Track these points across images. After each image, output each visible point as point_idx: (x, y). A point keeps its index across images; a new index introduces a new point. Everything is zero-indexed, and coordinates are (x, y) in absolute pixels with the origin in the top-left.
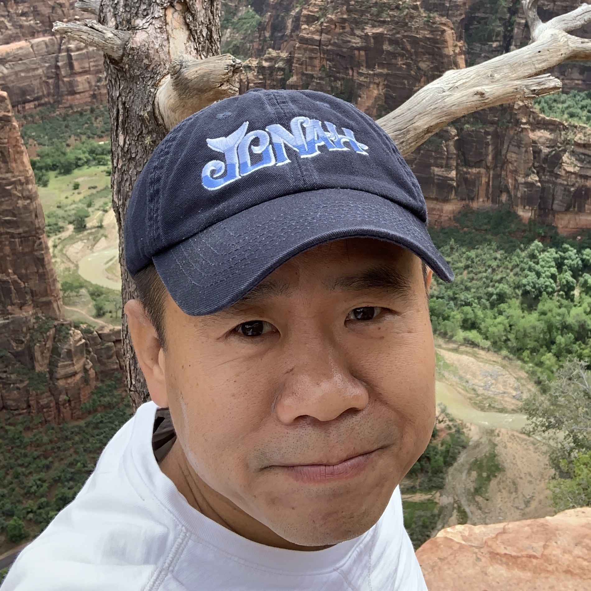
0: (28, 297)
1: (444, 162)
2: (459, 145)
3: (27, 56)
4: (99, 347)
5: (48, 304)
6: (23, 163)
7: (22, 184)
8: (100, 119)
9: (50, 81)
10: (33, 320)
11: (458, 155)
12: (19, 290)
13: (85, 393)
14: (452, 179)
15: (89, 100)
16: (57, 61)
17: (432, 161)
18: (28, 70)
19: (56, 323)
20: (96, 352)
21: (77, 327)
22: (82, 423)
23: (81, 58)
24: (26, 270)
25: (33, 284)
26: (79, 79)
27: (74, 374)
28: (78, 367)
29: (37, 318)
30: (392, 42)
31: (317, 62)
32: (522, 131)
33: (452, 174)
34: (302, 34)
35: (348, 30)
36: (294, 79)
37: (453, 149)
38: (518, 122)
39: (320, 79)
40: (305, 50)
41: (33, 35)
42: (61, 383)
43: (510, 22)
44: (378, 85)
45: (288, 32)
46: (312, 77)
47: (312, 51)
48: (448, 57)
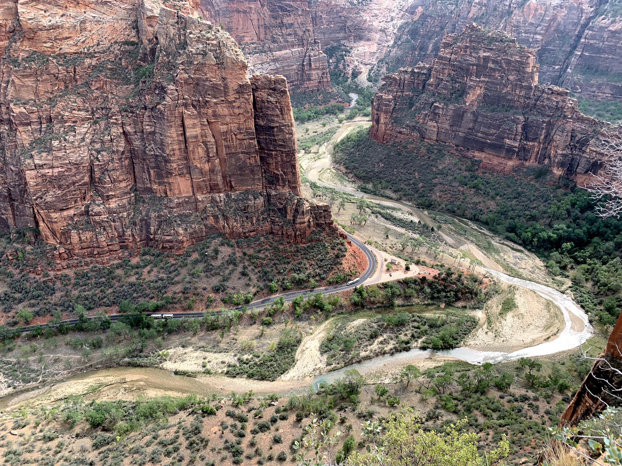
0: (287, 183)
1: (513, 137)
2: (524, 127)
3: (289, 58)
4: (316, 212)
5: (295, 188)
6: (290, 115)
7: (289, 126)
8: (322, 95)
9: (299, 72)
10: (288, 195)
11: (522, 134)
12: (283, 179)
13: (308, 232)
14: (516, 148)
15: (317, 84)
16: (303, 62)
17: (506, 136)
18: (289, 66)
19: (298, 197)
20: (315, 214)
21: (307, 201)
22: (305, 245)
23: (315, 61)
24: (287, 169)
25: (290, 177)
26: (314, 72)
27: (304, 223)
28: (306, 220)
29: (290, 194)
30: (494, 62)
31: (446, 71)
32: (567, 123)
33: (517, 144)
34: (441, 54)
35: (468, 53)
36: (432, 80)
37: (520, 130)
38: (565, 117)
39: (447, 81)
40: (441, 63)
41: (293, 46)
42: (298, 226)
43: (571, 53)
44: (481, 87)
45: (428, 52)
46: (442, 80)
47: (444, 64)
48: (528, 73)
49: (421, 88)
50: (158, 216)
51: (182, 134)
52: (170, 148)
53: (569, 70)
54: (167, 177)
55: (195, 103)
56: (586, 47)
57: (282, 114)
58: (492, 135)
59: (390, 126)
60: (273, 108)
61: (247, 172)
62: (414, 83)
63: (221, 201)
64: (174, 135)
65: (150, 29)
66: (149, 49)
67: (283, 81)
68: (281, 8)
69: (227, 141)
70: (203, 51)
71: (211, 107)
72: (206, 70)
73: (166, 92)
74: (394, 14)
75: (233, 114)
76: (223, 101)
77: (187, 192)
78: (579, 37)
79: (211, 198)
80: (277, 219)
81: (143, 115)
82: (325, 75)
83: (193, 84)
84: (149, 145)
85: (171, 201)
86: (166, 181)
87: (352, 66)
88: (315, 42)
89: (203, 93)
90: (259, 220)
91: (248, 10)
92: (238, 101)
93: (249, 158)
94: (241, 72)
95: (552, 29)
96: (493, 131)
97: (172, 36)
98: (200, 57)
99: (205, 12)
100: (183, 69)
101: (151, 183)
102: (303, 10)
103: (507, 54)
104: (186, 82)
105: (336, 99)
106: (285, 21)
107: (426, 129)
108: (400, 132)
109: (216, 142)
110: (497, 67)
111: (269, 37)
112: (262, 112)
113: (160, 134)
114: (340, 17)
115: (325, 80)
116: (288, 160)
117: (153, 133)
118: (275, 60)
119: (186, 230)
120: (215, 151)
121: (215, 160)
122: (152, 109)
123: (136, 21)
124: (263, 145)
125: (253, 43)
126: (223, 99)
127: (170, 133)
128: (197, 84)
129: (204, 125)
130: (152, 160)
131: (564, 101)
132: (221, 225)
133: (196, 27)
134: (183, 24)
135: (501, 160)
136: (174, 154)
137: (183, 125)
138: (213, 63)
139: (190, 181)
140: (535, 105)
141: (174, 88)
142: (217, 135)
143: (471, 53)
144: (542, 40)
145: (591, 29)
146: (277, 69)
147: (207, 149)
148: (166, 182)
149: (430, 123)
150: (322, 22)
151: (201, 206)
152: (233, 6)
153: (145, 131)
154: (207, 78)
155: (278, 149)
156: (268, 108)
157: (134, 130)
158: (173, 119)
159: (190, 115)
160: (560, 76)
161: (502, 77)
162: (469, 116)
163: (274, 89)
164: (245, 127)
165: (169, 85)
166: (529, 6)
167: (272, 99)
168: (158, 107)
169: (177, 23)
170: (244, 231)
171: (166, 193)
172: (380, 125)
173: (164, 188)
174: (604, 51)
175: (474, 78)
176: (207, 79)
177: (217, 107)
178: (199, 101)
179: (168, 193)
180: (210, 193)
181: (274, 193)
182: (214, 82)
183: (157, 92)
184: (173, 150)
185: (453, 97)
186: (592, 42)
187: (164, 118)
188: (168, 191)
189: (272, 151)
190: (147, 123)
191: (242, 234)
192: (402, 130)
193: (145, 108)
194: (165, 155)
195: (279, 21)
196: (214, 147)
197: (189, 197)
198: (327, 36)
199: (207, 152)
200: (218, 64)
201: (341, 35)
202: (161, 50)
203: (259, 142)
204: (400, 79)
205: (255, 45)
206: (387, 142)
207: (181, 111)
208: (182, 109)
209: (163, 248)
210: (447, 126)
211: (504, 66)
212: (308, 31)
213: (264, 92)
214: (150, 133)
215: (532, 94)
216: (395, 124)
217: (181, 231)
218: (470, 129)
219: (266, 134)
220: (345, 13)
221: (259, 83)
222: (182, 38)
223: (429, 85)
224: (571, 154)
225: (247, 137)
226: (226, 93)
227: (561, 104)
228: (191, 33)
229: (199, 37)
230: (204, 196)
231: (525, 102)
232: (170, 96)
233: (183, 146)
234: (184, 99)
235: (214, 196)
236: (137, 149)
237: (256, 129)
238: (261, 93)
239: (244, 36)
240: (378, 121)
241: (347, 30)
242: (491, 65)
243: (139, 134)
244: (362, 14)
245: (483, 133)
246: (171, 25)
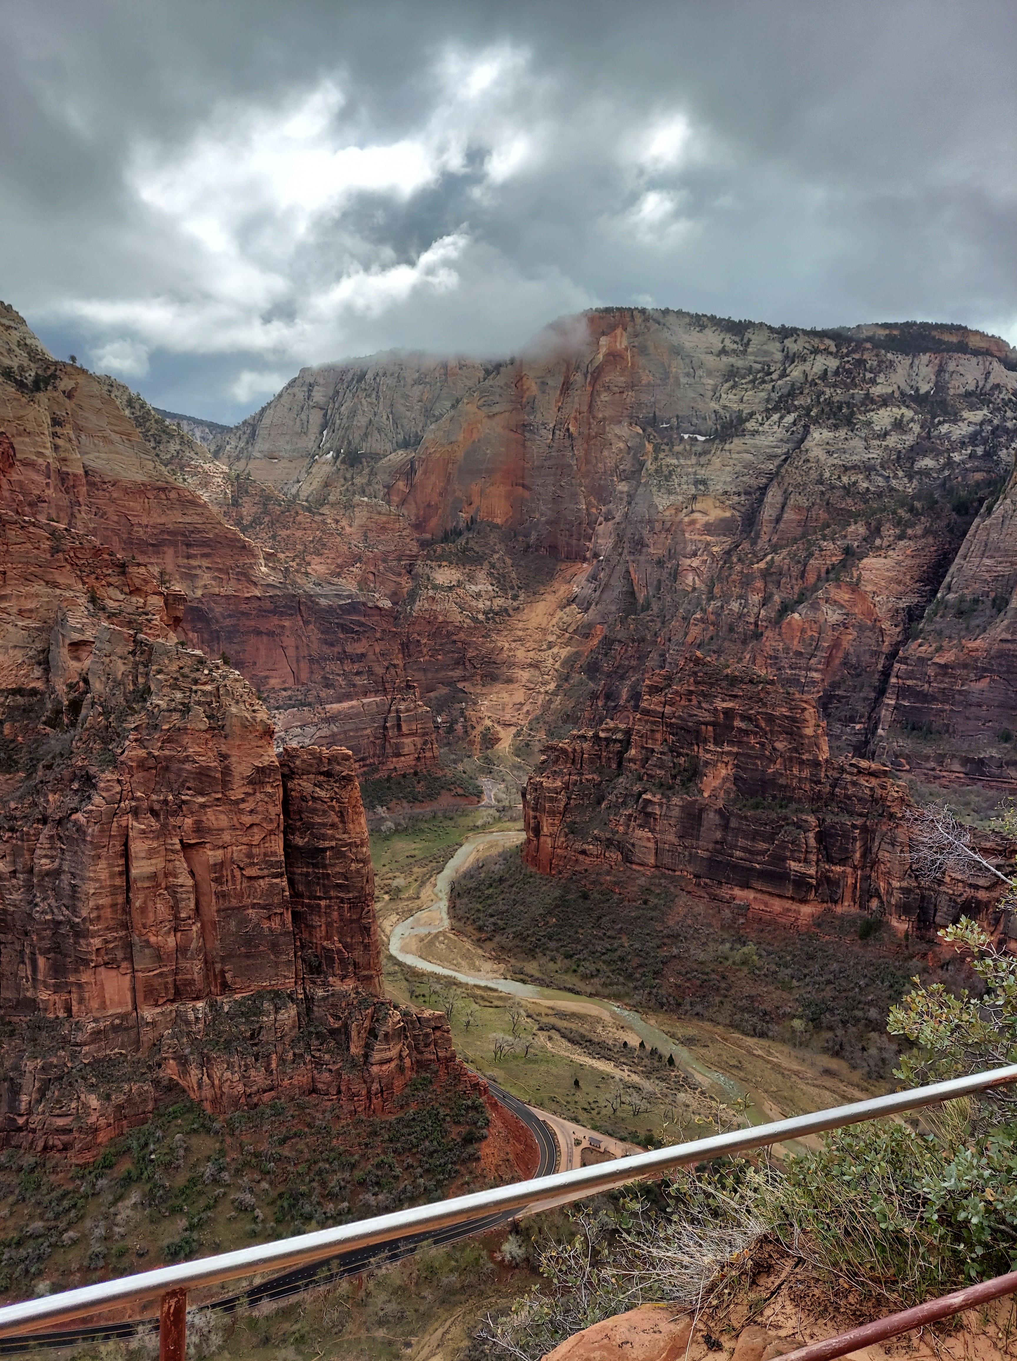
0: (351, 969)
1: (802, 856)
2: (820, 837)
3: (357, 715)
4: (416, 1032)
5: (370, 978)
6: (360, 824)
7: (357, 846)
8: (423, 783)
9: (377, 742)
10: (353, 995)
11: (819, 850)
12: (342, 960)
13: (399, 1084)
14: (811, 877)
15: (413, 763)
16: (385, 722)
17: (788, 854)
18: (357, 730)
19: (375, 1000)
20: (414, 1038)
21: (396, 1007)
22: (391, 1118)
23: (409, 720)
24: (352, 938)
25: (358, 954)
26: (405, 741)
27: (390, 1060)
28: (393, 1053)
29: (357, 993)
30: (745, 718)
31: (658, 736)
32: (897, 827)
33: (812, 871)
34: (644, 705)
35: (694, 702)
36: (633, 752)
37: (812, 842)
38: (892, 816)
39: (662, 753)
40: (647, 722)
41: (365, 695)
42: (375, 1069)
43: (877, 703)
44: (727, 764)
45: (622, 702)
46: (653, 751)
47: (654, 723)
48: (809, 737)
49: (614, 766)
50: (43, 1068)
51: (120, 873)
52: (91, 904)
53: (880, 731)
54: (77, 971)
55: (157, 807)
56: (902, 692)
57: (343, 822)
58: (763, 853)
59: (562, 839)
60: (324, 811)
61: (261, 948)
62: (600, 758)
63: (197, 1018)
64: (104, 875)
65: (74, 664)
66: (66, 703)
67: (347, 758)
68: (344, 628)
69: (221, 884)
70: (182, 704)
71: (192, 813)
72: (186, 740)
73: (94, 786)
74: (552, 638)
75: (238, 826)
76: (218, 799)
77: (120, 1004)
78: (886, 674)
79: (174, 1014)
80: (327, 1057)
81: (37, 835)
82: (429, 746)
83: (155, 768)
84: (44, 899)
85: (79, 1027)
86: (72, 979)
87: (480, 729)
88: (409, 687)
89: (175, 786)
90: (284, 1061)
91: (278, 631)
92: (250, 799)
93: (269, 918)
94: (260, 743)
95: (837, 662)
96: (762, 846)
97: (119, 677)
98: (176, 716)
99: (191, 635)
100: (136, 740)
101: (35, 988)
102: (384, 631)
103: (765, 705)
104: (142, 765)
105: (450, 790)
106: (349, 649)
107: (633, 845)
108: (584, 852)
109: (196, 886)
110: (751, 727)
111: (317, 677)
112: (301, 819)
113: (72, 874)
114: (455, 642)
115: (428, 754)
116: (355, 917)
117: (56, 873)
118: (330, 719)
119: (108, 1097)
120: (192, 905)
121: (191, 925)
122: (60, 822)
123: (46, 651)
124: (301, 888)
125: (285, 690)
126: (219, 796)
127: (95, 871)
128: (167, 769)
129: (172, 851)
130: (44, 933)
131: (883, 787)
132: (194, 1080)
133: (170, 661)
134: (145, 656)
135: (788, 904)
136: (99, 917)
137: (126, 854)
138: (203, 727)
139: (128, 977)
140: (832, 794)
141: (115, 777)
142: (198, 870)
143: (699, 702)
144: (823, 680)
145: (904, 661)
146: (333, 735)
147: (177, 901)
148: (72, 984)
149: (639, 833)
150: (421, 652)
151: (148, 1035)
152: (248, 623)
153: (36, 869)
154: (187, 756)
155: (332, 893)
156: (314, 811)
157: (12, 869)
158: (105, 841)
159: (143, 831)
160: (867, 742)
161: (762, 745)
162: (711, 817)
163: (328, 774)
164: (263, 850)
165: (103, 772)
166: (789, 623)
167: (323, 794)
168: (74, 817)
169: (133, 653)
170: (249, 1091)
171: (69, 1010)
172: (542, 839)
173: (65, 996)
174: (934, 699)
175: (711, 747)
176: (187, 759)
177: (206, 814)
178: (166, 802)
179: (75, 1009)
180: (173, 1001)
181: (320, 993)
182: (203, 764)
183: (75, 786)
184: (98, 908)
185: (678, 781)
186: (909, 682)
187: (84, 840)
188: (74, 1003)
189: (320, 898)
190: (44, 853)
191: (243, 1100)
192: (586, 847)
193: (44, 821)
194: (77, 920)
195: (337, 649)
196: (192, 896)
197: (124, 1017)
198: (430, 675)
199: (175, 909)
200: (211, 728)
201: (458, 673)
202: (93, 704)
203: (291, 882)
204: (575, 750)
205: (289, 693)
206: (560, 873)
207: (124, 823)
208: (128, 820)
209: (45, 1148)
210: (671, 838)
211: (763, 725)
212: (395, 666)
213: (308, 780)
214: (48, 873)
215: (823, 775)
216: (571, 836)
217: (94, 1102)
218: (716, 842)
219: (308, 865)
220: (462, 635)
221: (298, 762)
222: (141, 680)
223: (630, 760)
224: (918, 887)
225: (266, 872)
226: (226, 784)
227: (879, 792)
228: (160, 671)
229: (176, 679)
230: (158, 1010)
231: (812, 789)
232: (104, 794)
233: (121, 899)
234: (133, 799)
235: (182, 1008)
236: (12, 909)
237: (287, 855)
238: (300, 782)
239: (267, 677)
240: (537, 831)
241: (467, 664)
242: (738, 723)
243: (21, 876)
244: (495, 637)
245: (744, 849)
246: (121, 657)
